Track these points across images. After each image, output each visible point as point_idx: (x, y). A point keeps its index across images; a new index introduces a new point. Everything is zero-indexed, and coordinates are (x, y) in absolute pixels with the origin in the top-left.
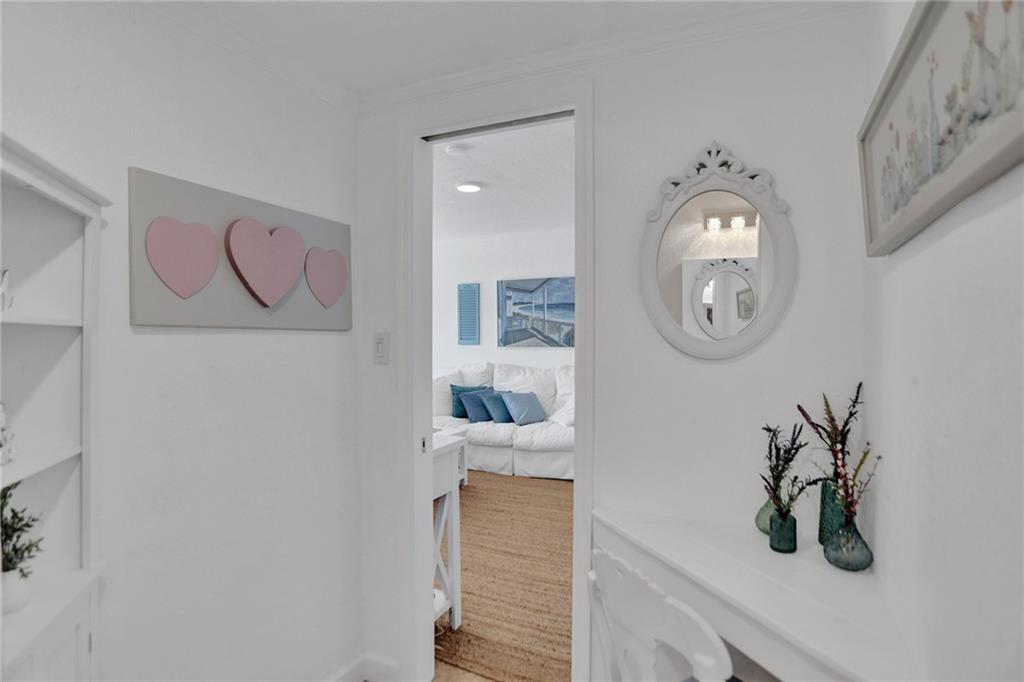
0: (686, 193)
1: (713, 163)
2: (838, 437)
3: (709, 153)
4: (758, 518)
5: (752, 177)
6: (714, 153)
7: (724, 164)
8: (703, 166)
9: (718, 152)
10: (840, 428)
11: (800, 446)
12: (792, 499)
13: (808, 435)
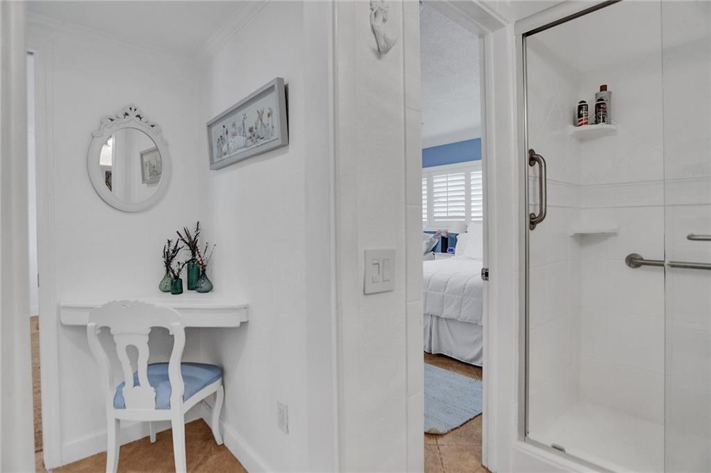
0: (117, 126)
1: (132, 114)
2: (193, 246)
3: (131, 109)
4: (160, 286)
5: (152, 126)
6: (133, 110)
7: (138, 116)
8: (127, 114)
9: (135, 110)
10: (193, 238)
11: (179, 249)
12: (180, 270)
13: (181, 244)
